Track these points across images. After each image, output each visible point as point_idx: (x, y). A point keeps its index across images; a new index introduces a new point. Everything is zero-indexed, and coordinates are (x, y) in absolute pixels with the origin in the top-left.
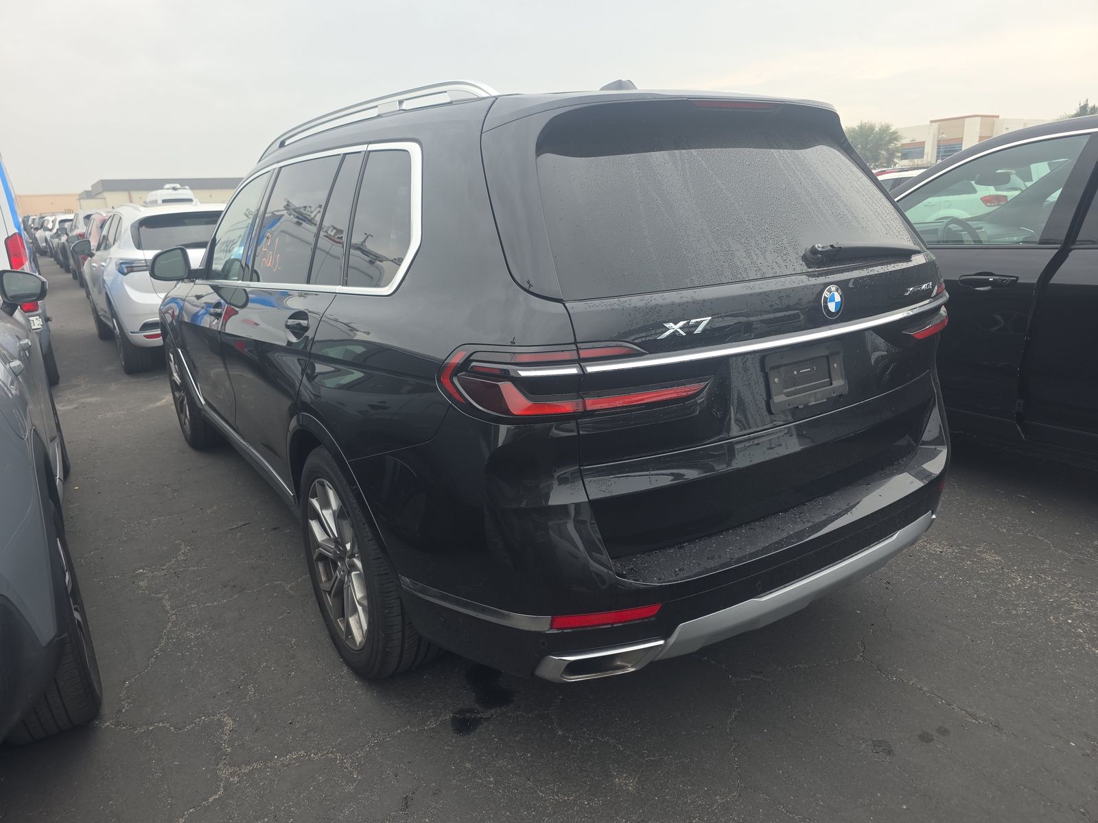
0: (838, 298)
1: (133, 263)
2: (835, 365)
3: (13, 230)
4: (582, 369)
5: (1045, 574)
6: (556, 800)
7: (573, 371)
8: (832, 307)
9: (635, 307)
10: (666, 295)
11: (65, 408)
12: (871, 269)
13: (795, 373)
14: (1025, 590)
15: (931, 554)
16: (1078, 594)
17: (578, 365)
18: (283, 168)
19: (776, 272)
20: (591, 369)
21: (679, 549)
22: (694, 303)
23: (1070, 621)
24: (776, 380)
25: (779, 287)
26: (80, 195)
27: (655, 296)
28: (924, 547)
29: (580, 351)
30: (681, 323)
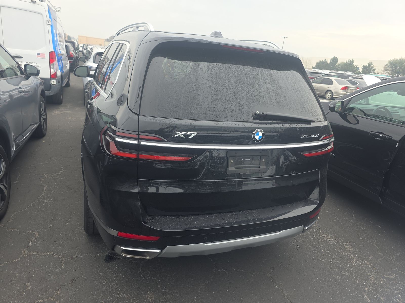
0: (261, 134)
1: (91, 68)
2: (263, 160)
3: (52, 50)
4: (139, 142)
5: (367, 261)
6: (122, 296)
7: (135, 142)
8: (257, 137)
9: (165, 123)
10: (180, 120)
11: (58, 113)
12: (283, 125)
13: (243, 160)
14: (354, 265)
15: (325, 240)
16: (376, 273)
17: (138, 140)
18: (113, 44)
19: (234, 120)
20: (142, 143)
21: (177, 217)
22: (190, 126)
23: (365, 284)
24: (232, 161)
25: (232, 126)
26: (105, 40)
27: (176, 120)
28: (324, 237)
29: (140, 135)
30: (184, 133)
